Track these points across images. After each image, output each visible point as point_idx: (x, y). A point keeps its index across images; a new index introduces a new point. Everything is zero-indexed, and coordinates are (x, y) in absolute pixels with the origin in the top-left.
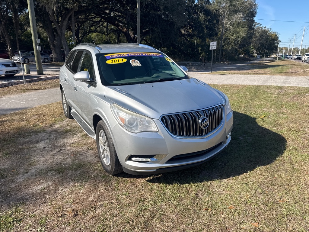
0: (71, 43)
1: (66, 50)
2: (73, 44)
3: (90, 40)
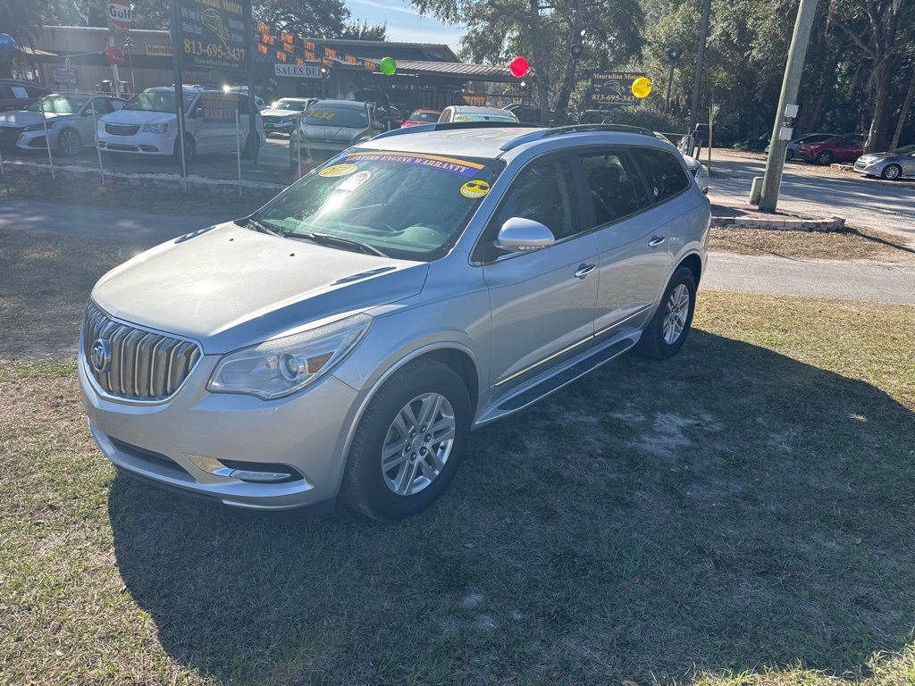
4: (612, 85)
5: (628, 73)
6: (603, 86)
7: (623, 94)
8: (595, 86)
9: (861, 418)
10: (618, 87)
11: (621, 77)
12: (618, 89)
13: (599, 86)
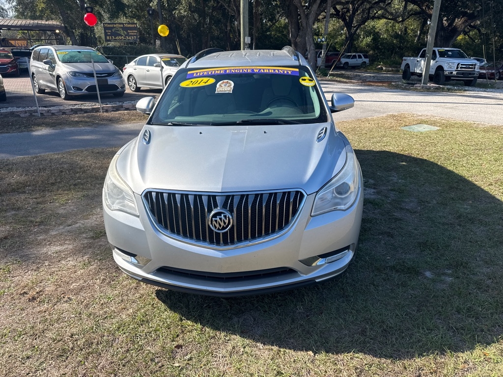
0: (319, 40)
1: (311, 52)
2: (323, 42)
3: (372, 33)
4: (118, 31)
5: (126, 24)
6: (112, 31)
7: (126, 35)
8: (107, 31)
9: (404, 163)
10: (122, 31)
11: (122, 26)
12: (122, 32)
13: (110, 31)
